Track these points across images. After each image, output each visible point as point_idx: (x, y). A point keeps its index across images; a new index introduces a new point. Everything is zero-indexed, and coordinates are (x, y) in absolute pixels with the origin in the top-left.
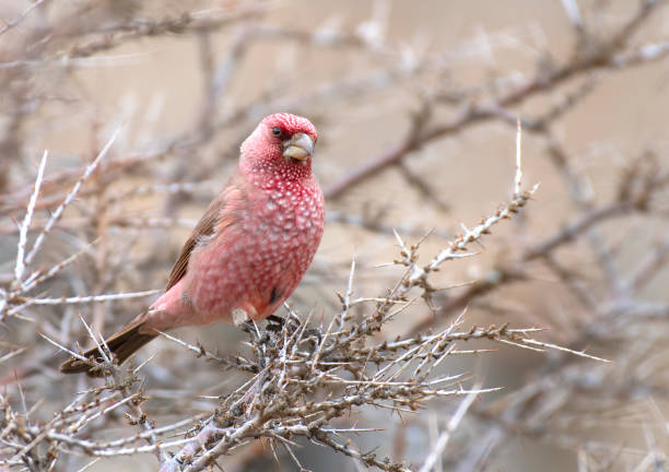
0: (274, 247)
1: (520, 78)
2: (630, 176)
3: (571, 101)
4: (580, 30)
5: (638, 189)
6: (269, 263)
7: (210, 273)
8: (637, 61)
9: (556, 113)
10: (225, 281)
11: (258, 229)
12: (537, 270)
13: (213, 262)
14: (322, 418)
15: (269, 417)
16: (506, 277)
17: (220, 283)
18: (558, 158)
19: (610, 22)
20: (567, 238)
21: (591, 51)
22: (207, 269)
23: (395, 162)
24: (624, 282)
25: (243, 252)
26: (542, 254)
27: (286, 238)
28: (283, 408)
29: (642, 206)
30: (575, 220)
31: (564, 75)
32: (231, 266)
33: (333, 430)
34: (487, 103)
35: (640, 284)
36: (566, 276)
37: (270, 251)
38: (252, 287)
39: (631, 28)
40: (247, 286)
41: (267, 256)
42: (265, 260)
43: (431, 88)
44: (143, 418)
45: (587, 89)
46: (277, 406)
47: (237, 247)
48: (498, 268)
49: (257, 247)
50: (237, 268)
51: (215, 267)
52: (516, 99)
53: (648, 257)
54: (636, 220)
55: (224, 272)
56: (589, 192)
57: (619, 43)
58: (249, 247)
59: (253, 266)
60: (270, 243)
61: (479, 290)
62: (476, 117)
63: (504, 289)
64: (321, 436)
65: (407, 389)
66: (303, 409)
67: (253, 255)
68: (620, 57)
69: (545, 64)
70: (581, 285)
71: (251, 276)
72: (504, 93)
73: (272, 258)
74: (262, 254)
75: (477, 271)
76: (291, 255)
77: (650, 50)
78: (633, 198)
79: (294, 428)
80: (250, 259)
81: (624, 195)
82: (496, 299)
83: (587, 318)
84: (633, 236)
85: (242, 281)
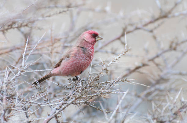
0: (83, 63)
1: (147, 20)
2: (172, 42)
3: (159, 25)
4: (161, 10)
5: (174, 45)
6: (82, 66)
7: (67, 67)
8: (174, 16)
9: (155, 28)
10: (71, 69)
11: (80, 58)
12: (151, 64)
13: (68, 65)
14: (88, 99)
15: (78, 98)
16: (144, 65)
17: (69, 70)
18: (155, 38)
19: (168, 8)
20: (157, 56)
21: (163, 14)
22: (67, 66)
23: (119, 39)
24: (169, 66)
25: (76, 64)
26: (152, 60)
27: (86, 61)
28: (81, 96)
29: (175, 49)
30: (159, 52)
31: (157, 19)
32: (73, 66)
33: (90, 102)
34: (139, 26)
35: (173, 66)
36: (157, 65)
37: (82, 64)
38: (77, 71)
39: (172, 9)
40: (76, 71)
41: (81, 65)
42: (81, 66)
43: (127, 22)
44: (48, 99)
45: (162, 23)
46: (79, 96)
47: (74, 62)
48: (142, 63)
49: (79, 62)
50: (74, 67)
51: (68, 66)
52: (146, 25)
53: (175, 60)
54: (173, 52)
55: (71, 68)
56: (162, 46)
57: (170, 12)
58: (77, 63)
59: (78, 67)
60: (82, 62)
61: (138, 68)
62: (137, 29)
63: (144, 68)
64: (87, 103)
65: (108, 92)
66: (85, 97)
67: (78, 64)
68: (170, 15)
69: (153, 17)
70: (161, 67)
71: (77, 69)
72: (144, 23)
73: (82, 65)
74: (80, 64)
75: (137, 64)
76: (86, 64)
77: (177, 14)
78: (173, 48)
79: (81, 102)
80: (77, 65)
81: (171, 47)
82: (141, 70)
83: (162, 74)
84: (172, 56)
85: (75, 70)
